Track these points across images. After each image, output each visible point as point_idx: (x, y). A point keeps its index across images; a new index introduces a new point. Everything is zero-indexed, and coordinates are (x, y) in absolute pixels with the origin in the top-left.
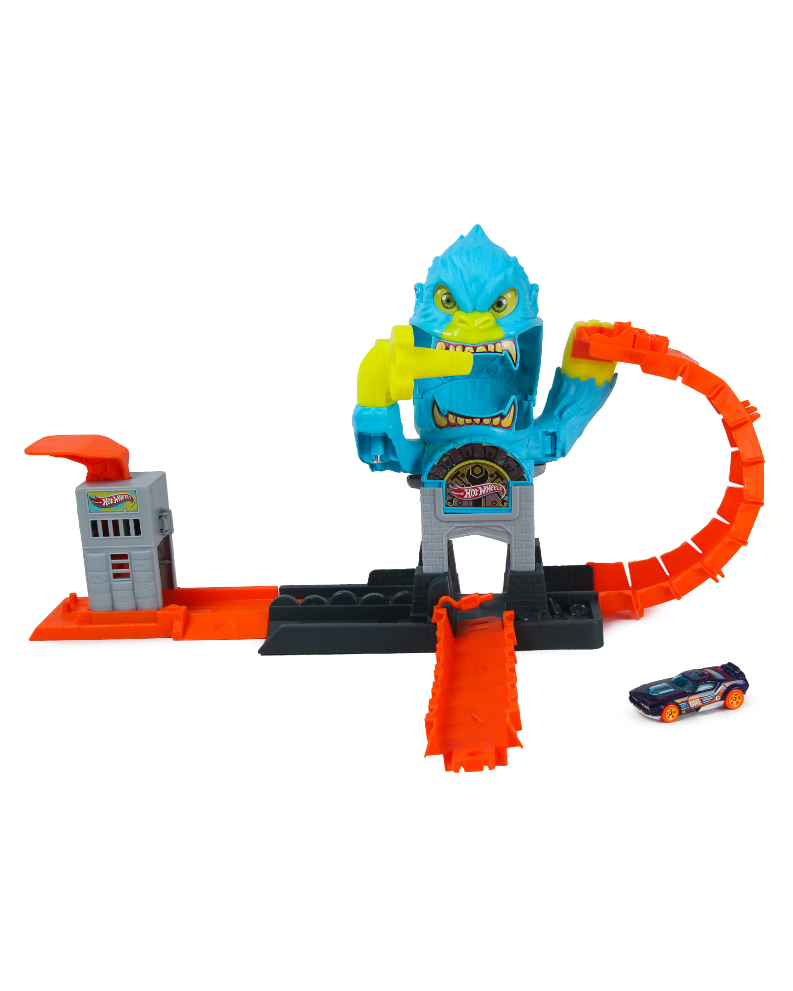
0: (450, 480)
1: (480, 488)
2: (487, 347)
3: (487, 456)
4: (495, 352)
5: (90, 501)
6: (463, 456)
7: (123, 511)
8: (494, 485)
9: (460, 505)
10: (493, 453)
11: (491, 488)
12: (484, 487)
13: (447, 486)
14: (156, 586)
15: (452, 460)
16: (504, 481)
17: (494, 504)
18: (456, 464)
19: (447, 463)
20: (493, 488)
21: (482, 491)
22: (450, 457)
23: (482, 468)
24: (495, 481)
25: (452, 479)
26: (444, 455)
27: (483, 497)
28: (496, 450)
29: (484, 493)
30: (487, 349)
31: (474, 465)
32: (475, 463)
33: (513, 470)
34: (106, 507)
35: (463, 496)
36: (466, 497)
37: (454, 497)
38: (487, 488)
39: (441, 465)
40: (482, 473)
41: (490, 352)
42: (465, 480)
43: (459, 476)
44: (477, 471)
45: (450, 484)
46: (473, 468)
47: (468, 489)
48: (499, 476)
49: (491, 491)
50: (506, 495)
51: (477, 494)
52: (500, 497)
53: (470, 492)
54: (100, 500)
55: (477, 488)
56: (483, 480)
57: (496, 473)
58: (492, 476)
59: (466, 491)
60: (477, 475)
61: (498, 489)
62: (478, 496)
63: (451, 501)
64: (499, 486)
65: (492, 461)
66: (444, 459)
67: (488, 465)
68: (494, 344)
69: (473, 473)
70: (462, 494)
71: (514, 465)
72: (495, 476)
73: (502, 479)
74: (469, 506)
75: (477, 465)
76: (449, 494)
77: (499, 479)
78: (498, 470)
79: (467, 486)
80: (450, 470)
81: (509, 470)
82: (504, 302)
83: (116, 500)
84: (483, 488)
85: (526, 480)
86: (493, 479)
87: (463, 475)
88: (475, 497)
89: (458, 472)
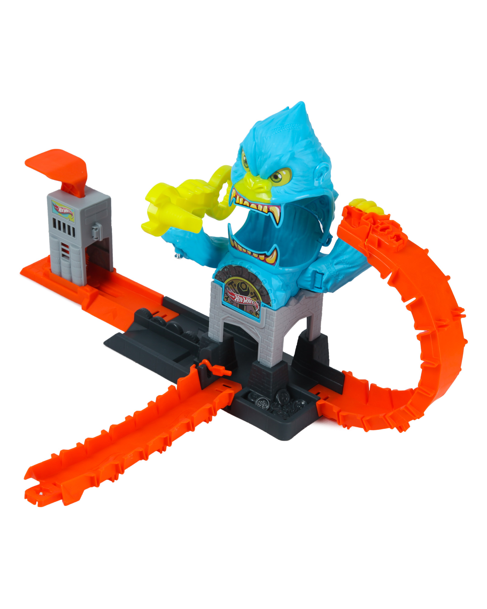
1: (244, 298)
2: (257, 206)
3: (250, 279)
4: (262, 211)
5: (53, 206)
6: (236, 273)
7: (67, 219)
8: (253, 300)
9: (232, 304)
10: (254, 279)
11: (250, 302)
12: (247, 298)
13: (225, 288)
14: (81, 271)
15: (230, 273)
16: (259, 301)
17: (251, 313)
18: (232, 276)
19: (227, 273)
20: (251, 302)
21: (245, 301)
22: (229, 270)
23: (246, 286)
24: (253, 298)
25: (229, 284)
26: (226, 267)
27: (246, 305)
29: (246, 303)
30: (257, 208)
32: (243, 281)
33: (264, 295)
34: (59, 212)
36: (235, 300)
37: (229, 297)
38: (248, 300)
39: (223, 273)
40: (246, 289)
41: (259, 210)
42: (236, 288)
43: (233, 284)
44: (244, 286)
45: (227, 287)
46: (241, 283)
48: (256, 296)
49: (250, 304)
50: (258, 310)
51: (242, 301)
52: (255, 310)
53: (238, 298)
54: (57, 207)
55: (242, 297)
56: (246, 294)
58: (252, 293)
59: (236, 296)
60: (244, 289)
62: (242, 302)
63: (227, 298)
64: (255, 303)
65: (252, 283)
66: (225, 269)
67: (250, 285)
68: (263, 206)
69: (241, 286)
70: (234, 297)
71: (265, 293)
72: (254, 295)
73: (257, 299)
74: (237, 307)
75: (244, 283)
76: (226, 293)
77: (255, 298)
78: (256, 292)
79: (236, 293)
80: (228, 278)
81: (262, 294)
82: (279, 176)
83: (65, 211)
85: (271, 306)
86: (252, 296)
87: (235, 285)
88: (240, 302)
89: (232, 282)
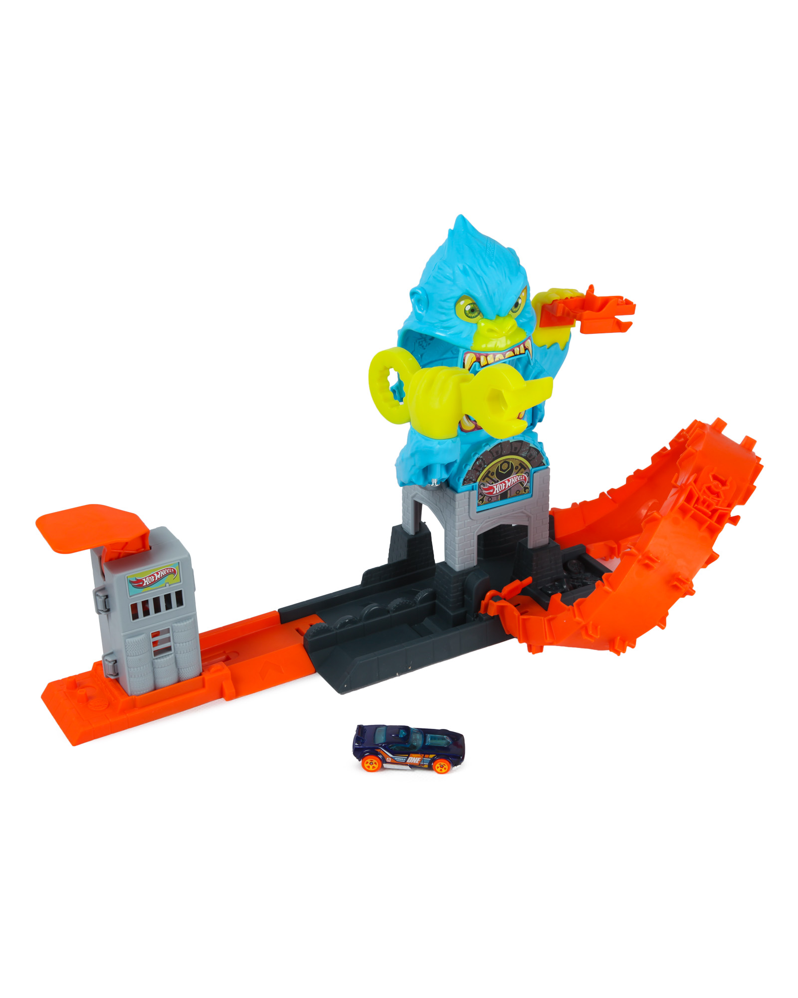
0: (482, 481)
1: (507, 482)
2: (514, 351)
3: (513, 451)
4: (520, 354)
5: (130, 585)
6: (493, 456)
7: (165, 586)
8: (518, 476)
9: (490, 502)
10: (518, 447)
12: (510, 479)
13: (479, 487)
15: (484, 462)
16: (527, 471)
17: (518, 493)
18: (488, 465)
19: (480, 465)
20: (517, 479)
21: (508, 484)
22: (482, 460)
23: (508, 463)
24: (520, 472)
25: (484, 479)
26: (478, 459)
27: (509, 489)
28: (520, 444)
29: (510, 485)
30: (514, 353)
31: (502, 462)
32: (503, 460)
33: (534, 458)
34: (147, 586)
35: (491, 493)
36: (495, 493)
37: (485, 495)
38: (513, 479)
39: (475, 469)
40: (508, 467)
41: (517, 355)
42: (495, 477)
43: (490, 475)
44: (505, 466)
45: (482, 484)
46: (501, 465)
47: (497, 485)
48: (522, 466)
49: (516, 482)
50: (528, 482)
51: (504, 488)
52: (523, 485)
53: (498, 488)
54: (141, 581)
55: (504, 482)
56: (509, 474)
57: (520, 464)
58: (517, 467)
59: (495, 487)
60: (504, 471)
61: (521, 479)
62: (505, 489)
63: (482, 500)
64: (523, 476)
65: (517, 454)
66: (477, 463)
67: (513, 459)
68: (519, 346)
69: (501, 470)
70: (491, 491)
71: (535, 454)
72: (520, 467)
73: (525, 469)
74: (497, 500)
75: (505, 461)
76: (481, 494)
77: (523, 470)
78: (524, 463)
79: (495, 483)
80: (482, 471)
81: (530, 459)
83: (157, 577)
84: (509, 481)
85: (544, 465)
86: (517, 471)
87: (493, 474)
88: (502, 491)
89: (489, 472)
